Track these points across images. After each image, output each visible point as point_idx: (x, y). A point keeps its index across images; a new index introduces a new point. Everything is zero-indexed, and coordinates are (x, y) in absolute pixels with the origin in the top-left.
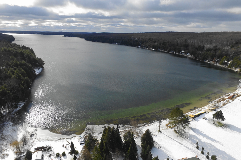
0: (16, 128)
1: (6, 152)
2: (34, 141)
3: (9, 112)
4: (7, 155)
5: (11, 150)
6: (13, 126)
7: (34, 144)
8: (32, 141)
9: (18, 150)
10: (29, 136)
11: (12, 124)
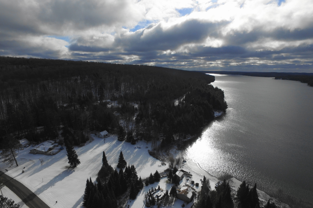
0: (177, 152)
1: (166, 163)
2: (184, 166)
3: (179, 140)
4: (165, 165)
5: (168, 163)
6: (177, 150)
7: (183, 168)
8: (182, 165)
9: (172, 166)
10: (182, 161)
11: (177, 148)
